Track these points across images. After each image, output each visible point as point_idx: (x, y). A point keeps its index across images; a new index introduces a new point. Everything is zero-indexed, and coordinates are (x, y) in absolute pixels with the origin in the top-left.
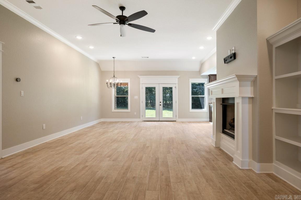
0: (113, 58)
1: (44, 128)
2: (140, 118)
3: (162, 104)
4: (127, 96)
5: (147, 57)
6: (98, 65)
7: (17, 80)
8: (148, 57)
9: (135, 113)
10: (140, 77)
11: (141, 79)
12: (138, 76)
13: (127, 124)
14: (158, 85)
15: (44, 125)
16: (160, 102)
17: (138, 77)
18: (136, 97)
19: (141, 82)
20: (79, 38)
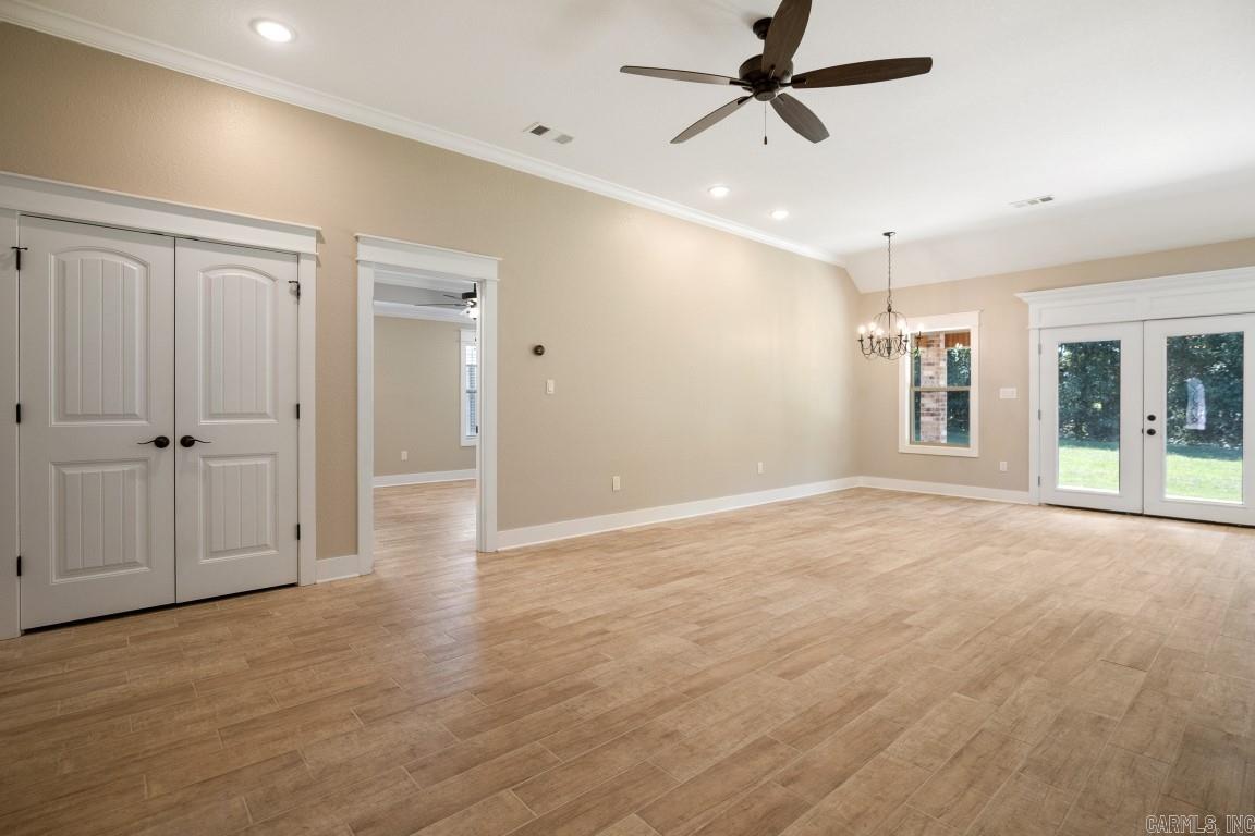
0: (888, 234)
1: (617, 486)
2: (1027, 489)
3: (1161, 425)
4: (965, 388)
5: (1043, 200)
6: (842, 273)
7: (538, 351)
8: (1050, 199)
9: (1003, 466)
10: (1025, 300)
11: (1033, 310)
12: (1019, 295)
13: (946, 509)
14: (1140, 325)
15: (617, 479)
16: (1152, 418)
17: (1019, 300)
18: (1009, 393)
19: (1034, 323)
20: (720, 192)
